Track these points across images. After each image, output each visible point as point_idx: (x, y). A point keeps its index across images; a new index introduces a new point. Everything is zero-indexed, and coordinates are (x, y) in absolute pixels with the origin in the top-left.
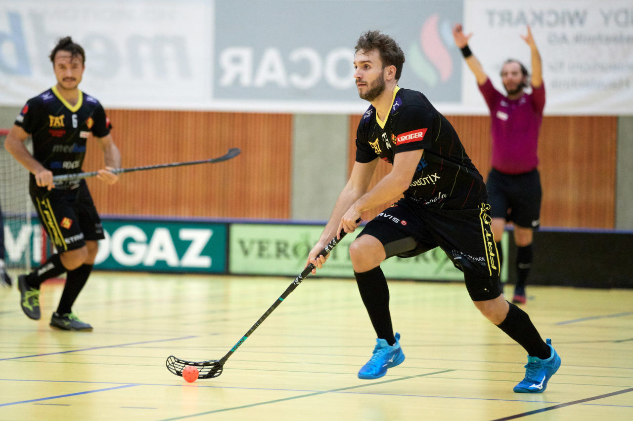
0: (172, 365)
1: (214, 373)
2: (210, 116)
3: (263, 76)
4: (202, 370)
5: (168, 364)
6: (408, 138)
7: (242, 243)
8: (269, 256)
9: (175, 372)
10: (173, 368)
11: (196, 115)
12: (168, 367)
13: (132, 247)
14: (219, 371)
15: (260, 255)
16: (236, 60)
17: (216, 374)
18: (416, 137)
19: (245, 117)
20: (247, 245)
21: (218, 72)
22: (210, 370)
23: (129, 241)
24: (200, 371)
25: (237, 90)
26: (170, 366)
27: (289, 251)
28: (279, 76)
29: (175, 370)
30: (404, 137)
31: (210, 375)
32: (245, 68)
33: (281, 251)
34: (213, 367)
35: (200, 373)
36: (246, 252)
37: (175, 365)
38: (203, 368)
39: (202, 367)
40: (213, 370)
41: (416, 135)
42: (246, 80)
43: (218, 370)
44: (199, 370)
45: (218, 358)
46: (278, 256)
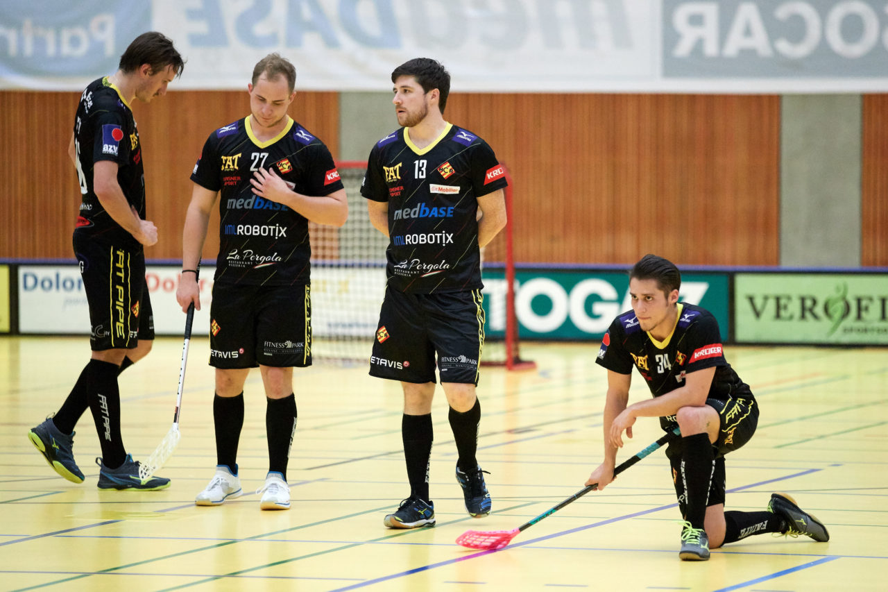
2: (658, 100)
3: (736, 43)
7: (751, 299)
8: (791, 318)
11: (639, 98)
13: (598, 308)
15: (778, 316)
16: (696, 20)
19: (710, 100)
20: (759, 302)
21: (670, 38)
23: (592, 299)
25: (698, 62)
27: (819, 310)
28: (759, 41)
32: (710, 32)
33: (807, 309)
36: (758, 314)
42: (711, 49)
46: (803, 317)
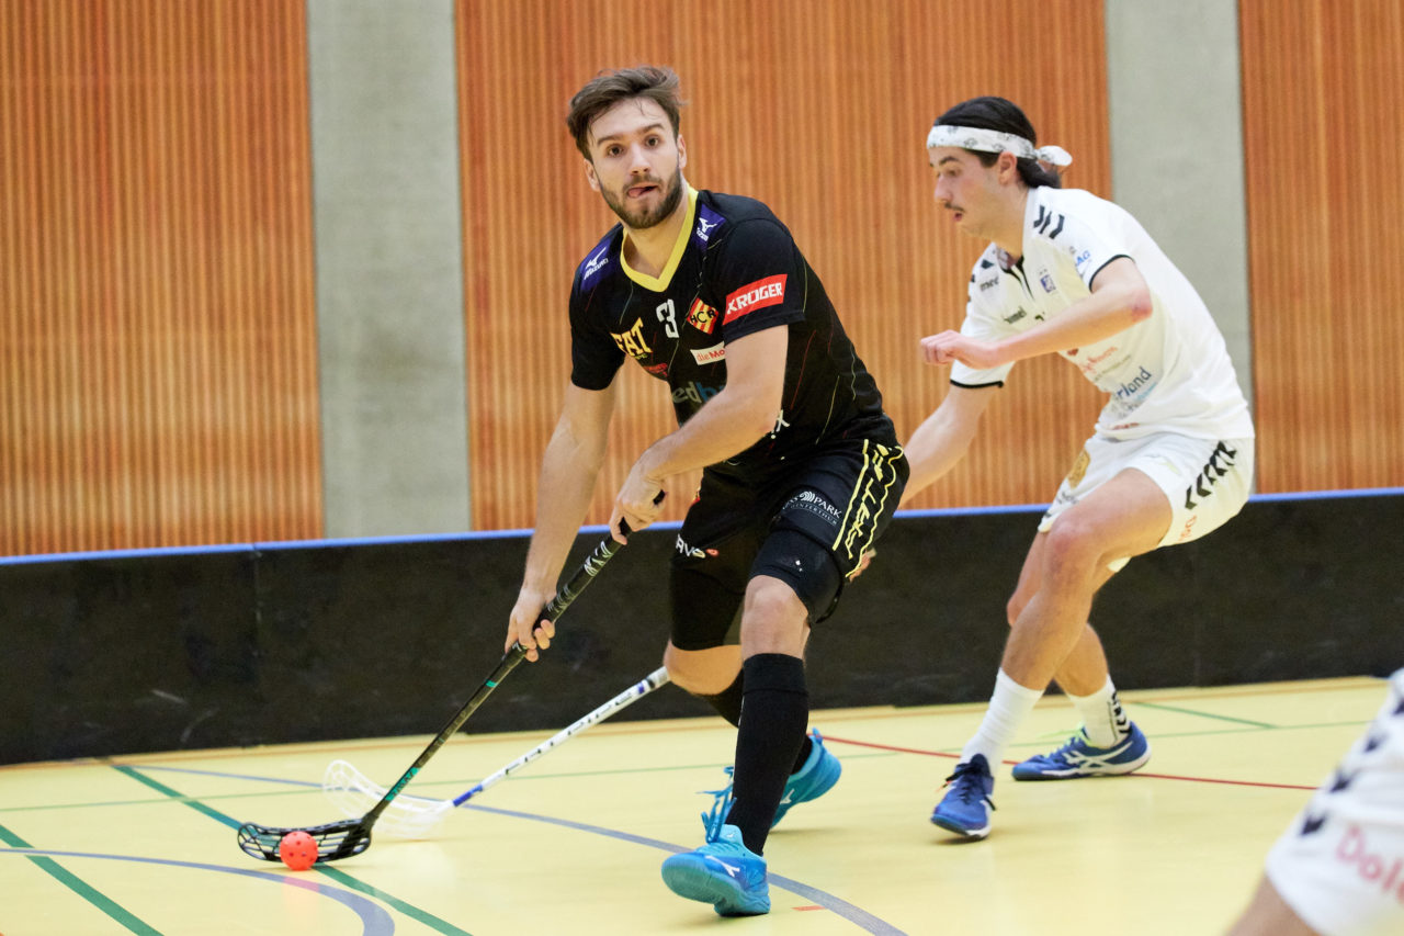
0: (252, 840)
1: (354, 845)
4: (324, 843)
5: (242, 841)
6: (753, 297)
9: (261, 855)
10: (256, 846)
12: (243, 847)
14: (363, 840)
17: (357, 848)
18: (772, 295)
22: (341, 841)
24: (320, 846)
26: (247, 845)
29: (260, 850)
30: (744, 296)
31: (345, 851)
34: (346, 834)
35: (320, 849)
37: (258, 841)
38: (325, 839)
39: (322, 837)
40: (347, 839)
41: (771, 291)
43: (360, 838)
44: (318, 843)
45: (356, 814)
